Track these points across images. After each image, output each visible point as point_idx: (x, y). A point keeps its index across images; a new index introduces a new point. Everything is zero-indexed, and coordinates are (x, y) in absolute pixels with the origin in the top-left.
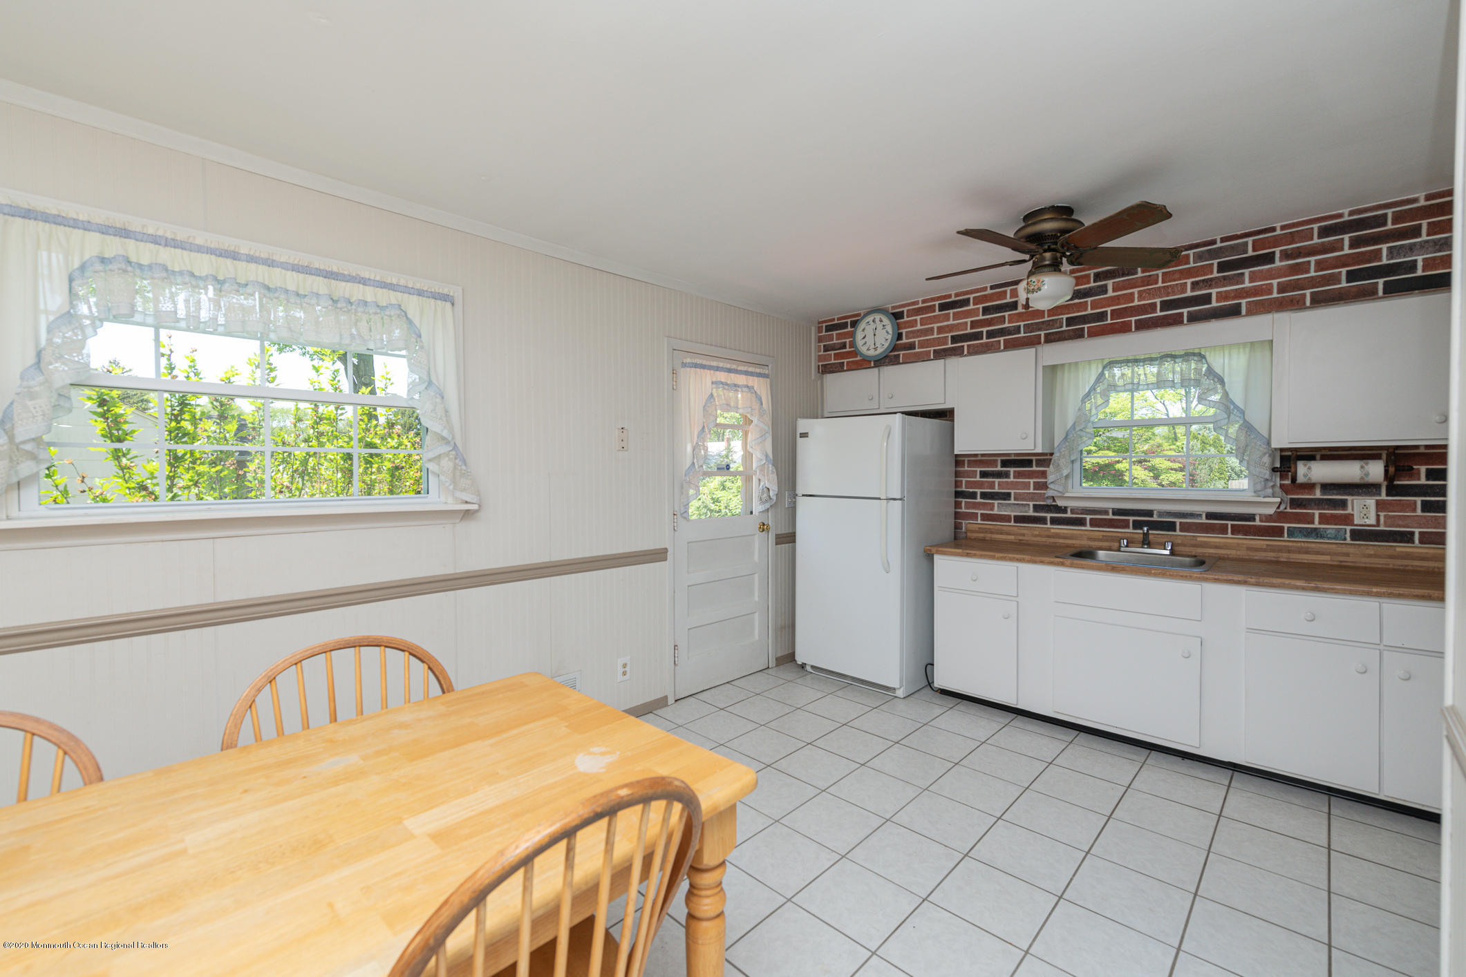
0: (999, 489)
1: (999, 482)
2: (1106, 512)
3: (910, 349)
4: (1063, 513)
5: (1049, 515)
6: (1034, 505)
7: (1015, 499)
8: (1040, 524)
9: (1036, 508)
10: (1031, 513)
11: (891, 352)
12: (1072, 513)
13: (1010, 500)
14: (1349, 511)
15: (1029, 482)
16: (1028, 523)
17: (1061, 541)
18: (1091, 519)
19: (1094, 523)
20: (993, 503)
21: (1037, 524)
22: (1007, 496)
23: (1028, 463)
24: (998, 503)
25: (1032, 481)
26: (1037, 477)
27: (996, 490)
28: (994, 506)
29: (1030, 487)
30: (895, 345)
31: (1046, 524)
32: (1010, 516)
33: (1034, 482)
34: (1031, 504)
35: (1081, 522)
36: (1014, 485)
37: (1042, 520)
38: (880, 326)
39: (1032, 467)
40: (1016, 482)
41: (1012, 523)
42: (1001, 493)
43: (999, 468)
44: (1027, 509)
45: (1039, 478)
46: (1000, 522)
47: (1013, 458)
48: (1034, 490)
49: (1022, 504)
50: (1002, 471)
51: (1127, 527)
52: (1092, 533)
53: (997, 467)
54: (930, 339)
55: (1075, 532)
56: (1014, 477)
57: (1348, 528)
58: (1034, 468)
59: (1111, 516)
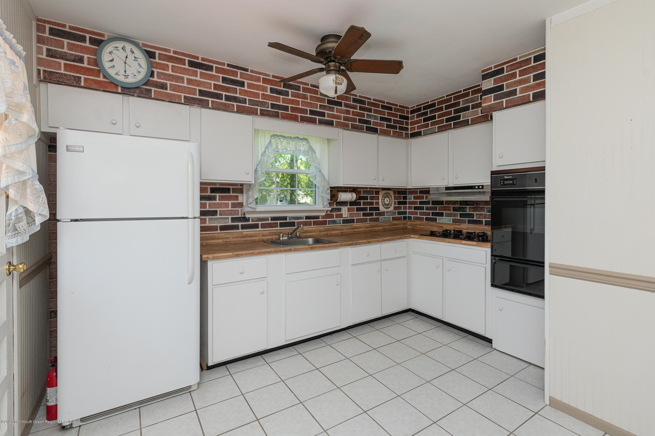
0: (209, 208)
1: (209, 203)
2: (268, 219)
3: (162, 88)
4: (247, 222)
5: (240, 224)
6: (232, 218)
7: (220, 215)
8: (236, 230)
9: (233, 220)
10: (230, 223)
11: (142, 85)
12: (252, 221)
13: (217, 215)
14: (342, 213)
15: (229, 203)
16: (228, 230)
17: (249, 239)
18: (261, 224)
19: (263, 226)
20: (206, 218)
21: (234, 230)
22: (214, 213)
23: (228, 191)
24: (209, 218)
25: (230, 202)
26: (233, 200)
27: (208, 209)
28: (206, 220)
29: (229, 206)
30: (149, 80)
31: (239, 229)
32: (217, 226)
33: (231, 203)
34: (230, 217)
35: (256, 226)
36: (220, 205)
37: (236, 227)
38: (131, 57)
39: (230, 193)
40: (221, 203)
41: (219, 231)
42: (211, 211)
43: (209, 194)
44: (227, 220)
45: (235, 201)
46: (210, 231)
47: (218, 186)
48: (231, 208)
49: (225, 218)
50: (211, 196)
51: (277, 226)
52: (264, 232)
53: (207, 192)
54: (181, 86)
55: (256, 232)
56: (219, 200)
57: (342, 219)
58: (231, 194)
59: (270, 222)
